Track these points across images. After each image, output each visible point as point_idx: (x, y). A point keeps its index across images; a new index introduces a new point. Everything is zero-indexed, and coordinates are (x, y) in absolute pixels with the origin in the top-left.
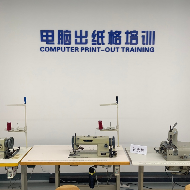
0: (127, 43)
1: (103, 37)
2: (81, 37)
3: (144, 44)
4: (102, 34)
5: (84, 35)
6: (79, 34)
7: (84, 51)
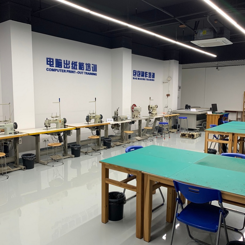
0: (86, 70)
1: (76, 65)
2: (67, 64)
3: (93, 71)
4: (76, 64)
5: (68, 63)
6: (65, 63)
7: (68, 72)
